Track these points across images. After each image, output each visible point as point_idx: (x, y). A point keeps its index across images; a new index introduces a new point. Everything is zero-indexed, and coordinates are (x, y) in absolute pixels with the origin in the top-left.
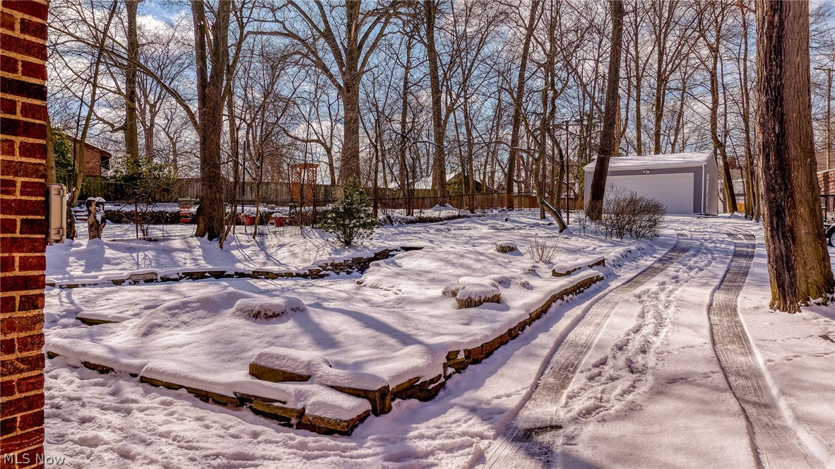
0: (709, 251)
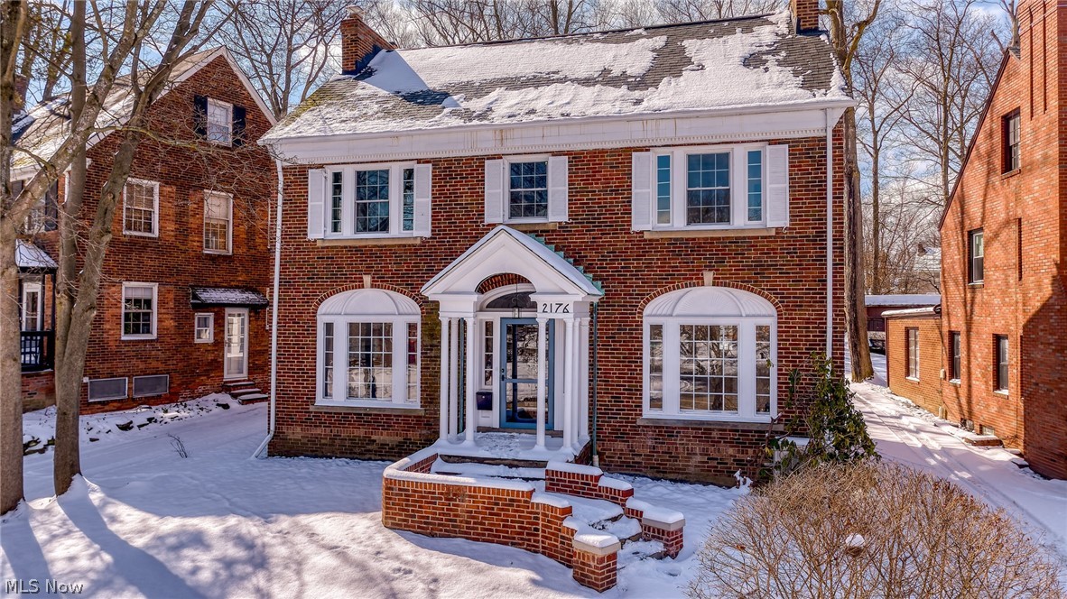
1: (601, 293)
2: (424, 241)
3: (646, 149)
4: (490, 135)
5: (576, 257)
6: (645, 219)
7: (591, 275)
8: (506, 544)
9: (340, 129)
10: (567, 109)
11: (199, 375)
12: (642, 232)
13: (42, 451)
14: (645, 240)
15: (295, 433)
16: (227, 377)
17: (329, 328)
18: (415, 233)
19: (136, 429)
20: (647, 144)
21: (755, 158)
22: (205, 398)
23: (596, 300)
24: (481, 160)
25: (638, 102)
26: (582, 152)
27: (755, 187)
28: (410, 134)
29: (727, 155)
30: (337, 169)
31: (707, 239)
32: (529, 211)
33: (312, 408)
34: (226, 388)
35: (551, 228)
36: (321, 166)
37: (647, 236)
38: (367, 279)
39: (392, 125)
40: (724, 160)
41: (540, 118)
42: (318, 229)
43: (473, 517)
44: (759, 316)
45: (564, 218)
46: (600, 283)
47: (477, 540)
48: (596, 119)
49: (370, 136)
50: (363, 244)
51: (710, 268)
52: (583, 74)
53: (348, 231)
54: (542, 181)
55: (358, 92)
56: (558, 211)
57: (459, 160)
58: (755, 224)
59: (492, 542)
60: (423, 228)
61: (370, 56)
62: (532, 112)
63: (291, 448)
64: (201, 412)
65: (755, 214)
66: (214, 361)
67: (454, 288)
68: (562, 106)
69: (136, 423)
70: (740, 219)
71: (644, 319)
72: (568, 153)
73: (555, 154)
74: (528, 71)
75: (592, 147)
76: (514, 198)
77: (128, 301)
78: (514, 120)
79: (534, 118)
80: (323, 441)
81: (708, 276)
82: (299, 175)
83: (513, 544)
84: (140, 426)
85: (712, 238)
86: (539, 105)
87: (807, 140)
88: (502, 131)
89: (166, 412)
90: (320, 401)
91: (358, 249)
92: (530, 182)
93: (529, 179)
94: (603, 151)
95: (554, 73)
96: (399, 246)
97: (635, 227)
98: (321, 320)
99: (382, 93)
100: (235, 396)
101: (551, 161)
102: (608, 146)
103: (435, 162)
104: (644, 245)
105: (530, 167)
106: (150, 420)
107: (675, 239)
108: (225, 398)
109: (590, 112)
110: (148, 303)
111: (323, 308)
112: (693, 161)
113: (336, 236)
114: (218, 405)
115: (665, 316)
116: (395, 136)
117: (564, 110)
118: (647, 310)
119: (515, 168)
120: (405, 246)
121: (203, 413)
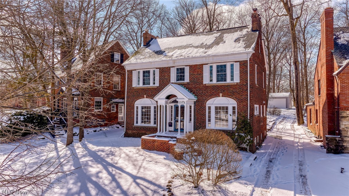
0: (290, 118)
1: (196, 99)
2: (157, 87)
3: (207, 64)
4: (171, 62)
5: (191, 90)
6: (206, 81)
7: (194, 95)
8: (164, 152)
9: (139, 61)
10: (189, 55)
11: (112, 120)
12: (206, 84)
13: (77, 135)
14: (206, 86)
15: (130, 132)
16: (119, 121)
17: (137, 107)
18: (155, 85)
19: (97, 132)
20: (207, 63)
21: (232, 66)
22: (114, 125)
23: (195, 100)
24: (170, 68)
25: (206, 53)
26: (192, 65)
27: (232, 72)
28: (154, 62)
29: (226, 65)
30: (139, 70)
31: (221, 85)
32: (181, 79)
33: (133, 126)
34: (119, 123)
35: (185, 83)
36: (135, 70)
37: (207, 85)
38: (145, 96)
39: (151, 60)
40: (225, 66)
41: (183, 58)
42: (135, 85)
43: (158, 146)
44: (233, 104)
45: (188, 81)
46: (196, 96)
47: (158, 151)
48: (195, 57)
49: (145, 63)
50: (144, 88)
51: (221, 92)
52: (197, 45)
53: (141, 85)
54: (184, 73)
55: (146, 51)
56: (187, 80)
57: (165, 68)
58: (232, 82)
59: (161, 151)
60: (157, 84)
61: (150, 41)
62: (182, 56)
63: (129, 135)
64: (112, 129)
65: (232, 79)
66: (116, 116)
67: (161, 98)
68: (188, 54)
69: (97, 131)
70: (229, 81)
71: (206, 105)
72: (189, 66)
73: (186, 66)
74: (184, 44)
75: (194, 64)
76: (177, 76)
77: (96, 102)
78: (177, 58)
79: (181, 57)
80: (136, 134)
81: (221, 95)
82: (130, 72)
83: (165, 152)
84: (98, 131)
85: (222, 85)
86: (183, 54)
87: (244, 61)
88: (174, 61)
89: (104, 128)
90: (135, 124)
91: (143, 89)
92: (181, 73)
93: (181, 72)
94: (197, 65)
95: (191, 44)
96: (152, 88)
97: (204, 83)
98: (135, 106)
99: (151, 51)
100: (121, 125)
101: (185, 67)
102: (198, 64)
103: (160, 68)
104: (206, 87)
105: (181, 69)
106: (100, 130)
107: (213, 86)
108: (118, 126)
109: (194, 56)
110: (101, 102)
111: (136, 103)
112: (218, 67)
113: (139, 86)
114: (117, 127)
115: (211, 104)
116: (151, 62)
117: (188, 55)
118: (207, 103)
119: (177, 69)
120: (153, 88)
121: (113, 129)
